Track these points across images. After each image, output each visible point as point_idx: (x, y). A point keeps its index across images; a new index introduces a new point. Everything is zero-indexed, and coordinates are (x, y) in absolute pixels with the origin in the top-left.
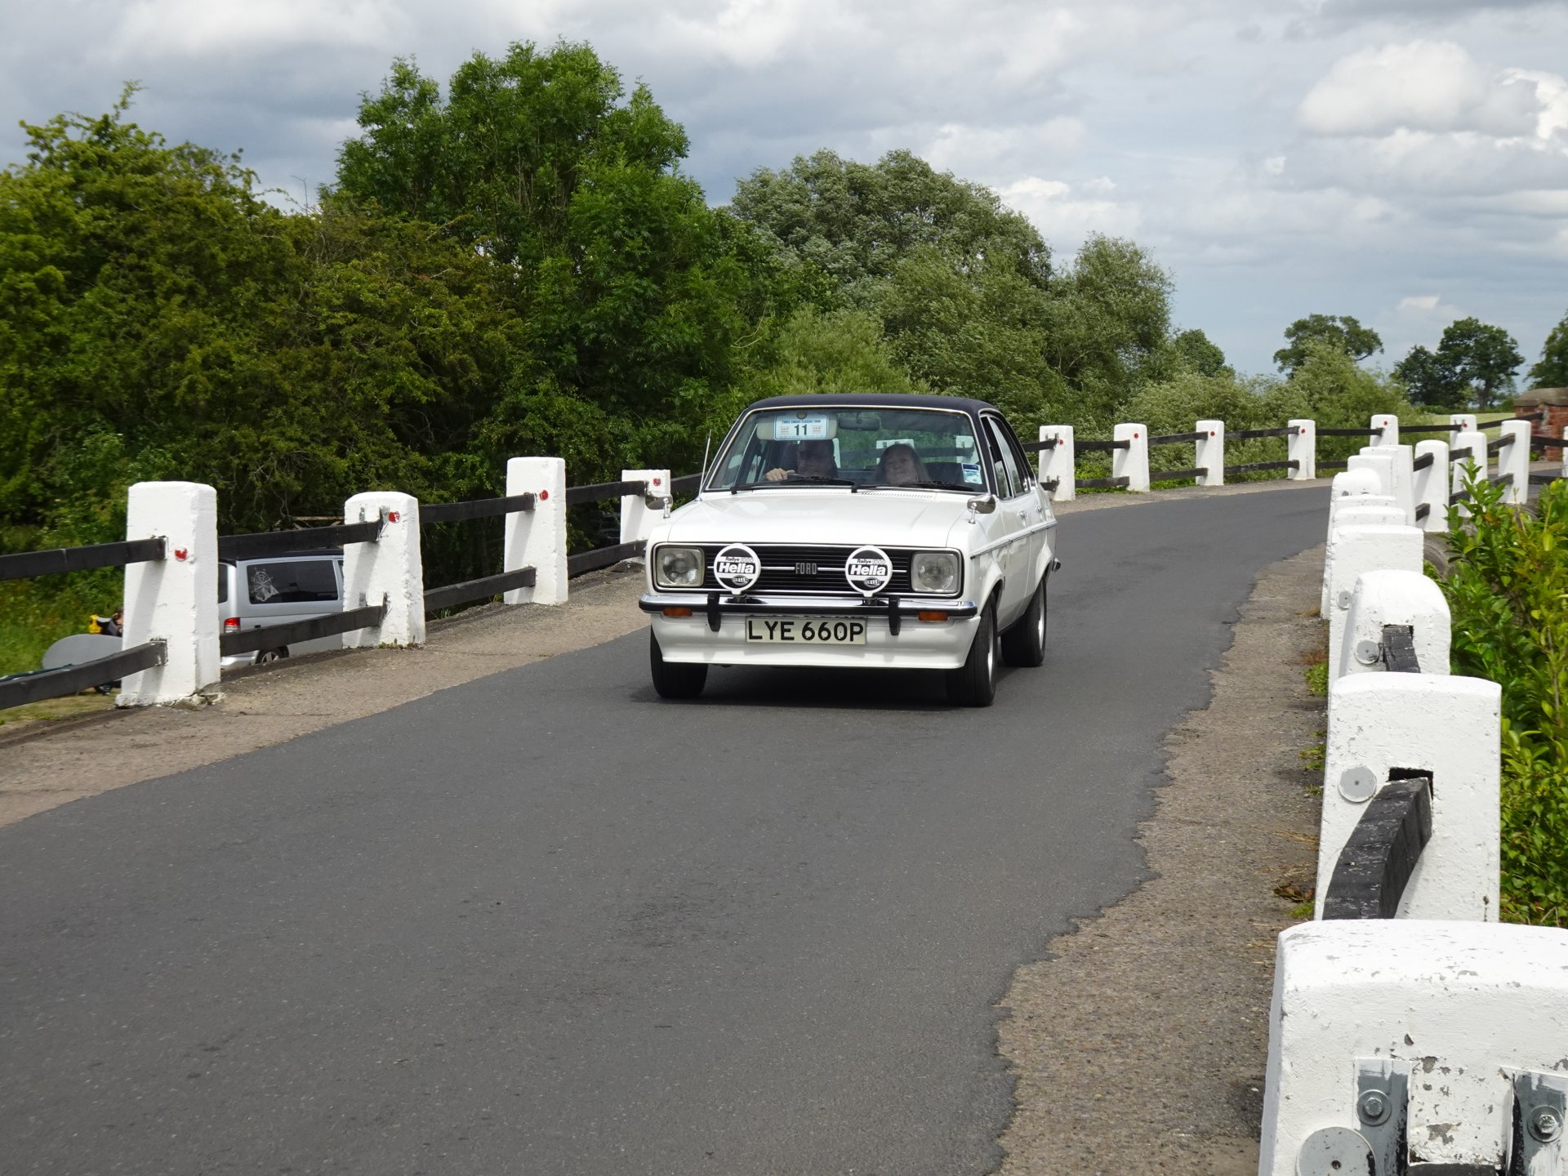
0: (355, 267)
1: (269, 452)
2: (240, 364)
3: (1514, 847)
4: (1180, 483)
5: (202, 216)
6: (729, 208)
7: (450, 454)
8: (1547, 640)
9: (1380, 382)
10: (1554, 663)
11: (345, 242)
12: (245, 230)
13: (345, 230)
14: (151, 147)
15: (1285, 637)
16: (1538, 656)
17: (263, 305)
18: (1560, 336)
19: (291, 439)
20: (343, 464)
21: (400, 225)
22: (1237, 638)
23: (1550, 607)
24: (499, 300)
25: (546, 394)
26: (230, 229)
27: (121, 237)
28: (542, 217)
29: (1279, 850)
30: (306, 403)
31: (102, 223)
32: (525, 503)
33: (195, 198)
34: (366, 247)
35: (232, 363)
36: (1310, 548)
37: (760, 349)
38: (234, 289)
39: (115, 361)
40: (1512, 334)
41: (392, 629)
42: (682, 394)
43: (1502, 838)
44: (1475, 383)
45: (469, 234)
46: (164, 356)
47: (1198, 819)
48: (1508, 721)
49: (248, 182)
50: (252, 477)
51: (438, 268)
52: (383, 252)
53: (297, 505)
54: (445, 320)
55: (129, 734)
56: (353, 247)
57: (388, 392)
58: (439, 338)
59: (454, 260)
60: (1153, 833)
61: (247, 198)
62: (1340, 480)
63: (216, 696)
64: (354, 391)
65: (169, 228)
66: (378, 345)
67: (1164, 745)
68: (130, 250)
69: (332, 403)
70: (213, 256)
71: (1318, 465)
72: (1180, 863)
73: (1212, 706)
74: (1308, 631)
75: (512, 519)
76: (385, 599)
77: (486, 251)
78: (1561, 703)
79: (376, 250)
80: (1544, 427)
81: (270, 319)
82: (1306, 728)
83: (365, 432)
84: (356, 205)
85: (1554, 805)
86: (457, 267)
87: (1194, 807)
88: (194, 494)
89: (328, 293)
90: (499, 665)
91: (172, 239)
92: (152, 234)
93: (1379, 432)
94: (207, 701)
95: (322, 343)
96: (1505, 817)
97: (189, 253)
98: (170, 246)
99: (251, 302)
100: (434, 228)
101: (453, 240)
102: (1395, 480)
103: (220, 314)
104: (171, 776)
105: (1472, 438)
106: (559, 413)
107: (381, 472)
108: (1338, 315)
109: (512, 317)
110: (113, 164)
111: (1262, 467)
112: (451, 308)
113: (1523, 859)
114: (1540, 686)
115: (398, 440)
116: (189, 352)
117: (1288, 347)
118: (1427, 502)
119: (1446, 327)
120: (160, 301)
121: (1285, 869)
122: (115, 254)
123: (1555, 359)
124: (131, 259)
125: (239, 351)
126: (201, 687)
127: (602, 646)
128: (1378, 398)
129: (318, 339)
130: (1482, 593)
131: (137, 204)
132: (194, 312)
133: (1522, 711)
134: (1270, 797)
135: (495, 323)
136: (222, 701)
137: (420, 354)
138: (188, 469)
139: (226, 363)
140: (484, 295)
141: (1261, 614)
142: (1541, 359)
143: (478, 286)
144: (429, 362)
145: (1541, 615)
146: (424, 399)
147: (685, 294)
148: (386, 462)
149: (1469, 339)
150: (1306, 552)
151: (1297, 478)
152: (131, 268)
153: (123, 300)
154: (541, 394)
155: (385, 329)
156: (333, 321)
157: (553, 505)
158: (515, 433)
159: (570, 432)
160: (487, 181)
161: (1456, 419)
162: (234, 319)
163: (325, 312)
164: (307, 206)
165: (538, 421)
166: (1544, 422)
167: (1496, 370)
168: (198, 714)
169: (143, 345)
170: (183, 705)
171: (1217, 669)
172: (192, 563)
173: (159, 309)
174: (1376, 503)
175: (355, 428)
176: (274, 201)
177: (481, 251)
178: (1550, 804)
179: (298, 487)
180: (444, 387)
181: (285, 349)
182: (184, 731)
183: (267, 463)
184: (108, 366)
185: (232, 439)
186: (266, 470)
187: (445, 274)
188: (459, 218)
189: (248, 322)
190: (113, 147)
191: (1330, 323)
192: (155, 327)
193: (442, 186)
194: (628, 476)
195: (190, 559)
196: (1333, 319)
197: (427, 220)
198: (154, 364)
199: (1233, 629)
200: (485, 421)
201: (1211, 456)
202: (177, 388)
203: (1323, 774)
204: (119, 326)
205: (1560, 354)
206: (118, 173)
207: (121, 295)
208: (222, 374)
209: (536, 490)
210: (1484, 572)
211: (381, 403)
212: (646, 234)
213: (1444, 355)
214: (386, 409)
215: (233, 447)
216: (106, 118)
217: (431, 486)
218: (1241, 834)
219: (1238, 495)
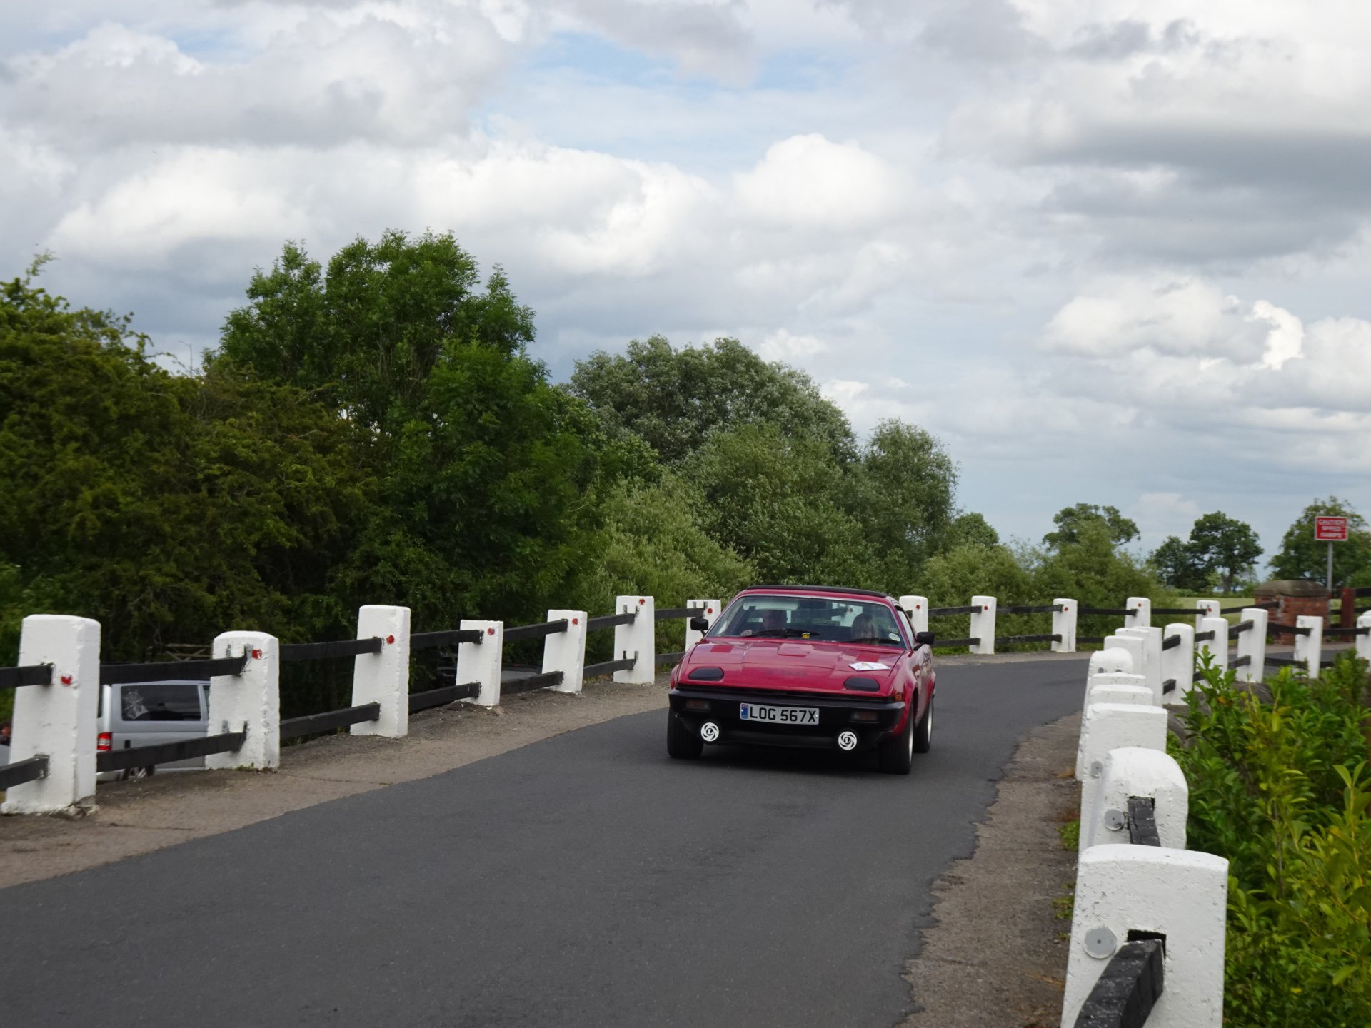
0: (232, 425)
1: (146, 585)
2: (127, 505)
3: (1236, 997)
4: (955, 650)
5: (99, 373)
6: (568, 386)
7: (308, 595)
8: (1273, 810)
9: (1138, 567)
10: (1278, 831)
11: (223, 402)
12: (137, 388)
13: (225, 391)
14: (57, 310)
15: (1043, 796)
16: (1265, 824)
17: (149, 454)
18: (1297, 532)
19: (167, 575)
20: (212, 599)
21: (274, 389)
22: (1000, 794)
23: (1276, 780)
24: (358, 460)
25: (398, 545)
26: (123, 386)
27: (25, 387)
28: (399, 386)
29: (1030, 991)
30: (181, 544)
31: (10, 375)
32: (374, 646)
33: (93, 356)
34: (244, 407)
35: (119, 504)
36: (1068, 715)
37: (585, 514)
38: (124, 439)
39: (13, 497)
40: (1254, 528)
41: (249, 754)
42: (518, 550)
43: (1227, 990)
44: (1220, 570)
45: (334, 400)
46: (58, 496)
47: (960, 959)
48: (1236, 880)
49: (141, 345)
50: (130, 606)
51: (306, 428)
52: (257, 412)
53: (169, 633)
54: (310, 476)
55: (11, 839)
56: (231, 406)
57: (256, 537)
58: (303, 492)
59: (320, 423)
60: (920, 968)
61: (139, 358)
62: (1097, 658)
63: (89, 808)
64: (225, 534)
65: (70, 381)
66: (249, 494)
67: (931, 890)
68: (32, 400)
69: (206, 545)
70: (106, 409)
71: (1078, 640)
72: (942, 998)
73: (975, 856)
74: (1066, 791)
75: (361, 659)
76: (245, 727)
77: (348, 416)
78: (1283, 867)
79: (251, 410)
80: (1280, 614)
81: (154, 467)
82: (1058, 880)
83: (233, 572)
84: (234, 370)
85: (1273, 962)
86: (322, 429)
87: (956, 948)
88: (80, 628)
89: (207, 447)
90: (345, 790)
91: (70, 392)
92: (54, 386)
93: (1133, 613)
94: (83, 812)
95: (199, 490)
96: (1229, 971)
97: (84, 405)
98: (68, 399)
99: (139, 452)
100: (304, 394)
101: (319, 404)
102: (1145, 658)
103: (109, 460)
104: (47, 880)
105: (1215, 622)
106: (408, 562)
107: (245, 608)
108: (1100, 505)
109: (368, 475)
110: (22, 323)
111: (1029, 639)
112: (315, 465)
113: (1245, 1009)
114: (1267, 852)
115: (263, 580)
116: (81, 492)
117: (1056, 531)
118: (1174, 678)
119: (1197, 519)
120: (57, 446)
121: (1035, 1008)
122: (19, 402)
123: (1292, 552)
124: (34, 408)
125: (126, 493)
126: (78, 799)
127: (436, 777)
128: (1134, 580)
129: (195, 487)
130: (1218, 767)
131: (41, 359)
132: (87, 457)
133: (1250, 872)
134: (1023, 941)
135: (354, 480)
136: (96, 812)
137: (286, 505)
138: (72, 597)
139: (113, 504)
140: (345, 454)
141: (1022, 773)
142: (1280, 551)
143: (340, 446)
144: (293, 512)
145: (1268, 788)
146: (288, 545)
147: (525, 464)
148: (250, 599)
149: (1217, 531)
150: (1065, 719)
151: (1060, 651)
152: (33, 416)
153: (23, 446)
154: (393, 545)
155: (254, 479)
156: (210, 471)
157: (398, 649)
158: (366, 579)
159: (417, 580)
160: (353, 352)
161: (1202, 603)
162: (122, 465)
163: (203, 463)
164: (191, 368)
165: (389, 569)
166: (1279, 610)
167: (1240, 560)
168: (74, 824)
169: (40, 485)
170: (61, 815)
171: (981, 822)
172: (75, 688)
173: (55, 453)
174: (1127, 681)
175: (225, 568)
176: (163, 363)
177: (344, 414)
178: (1269, 960)
179: (170, 618)
180: (305, 534)
181: (166, 495)
182: (62, 839)
183: (142, 596)
184: (8, 503)
185: (113, 572)
186: (143, 602)
187: (311, 435)
188: (326, 385)
189: (134, 469)
190: (22, 308)
191: (1093, 511)
192: (51, 470)
193: (312, 356)
194: (466, 625)
195: (74, 685)
196: (1096, 508)
197: (297, 386)
198: (49, 502)
199: (998, 786)
200: (341, 566)
201: (984, 628)
202: (68, 524)
203: (1071, 922)
204: (20, 467)
205: (1297, 548)
206: (25, 330)
207: (24, 441)
208: (109, 513)
209: (383, 634)
210: (1219, 749)
211: (250, 546)
212: (495, 408)
213: (1194, 544)
214: (253, 552)
215: (114, 580)
216: (17, 281)
217: (289, 623)
218: (997, 974)
219: (1006, 663)
